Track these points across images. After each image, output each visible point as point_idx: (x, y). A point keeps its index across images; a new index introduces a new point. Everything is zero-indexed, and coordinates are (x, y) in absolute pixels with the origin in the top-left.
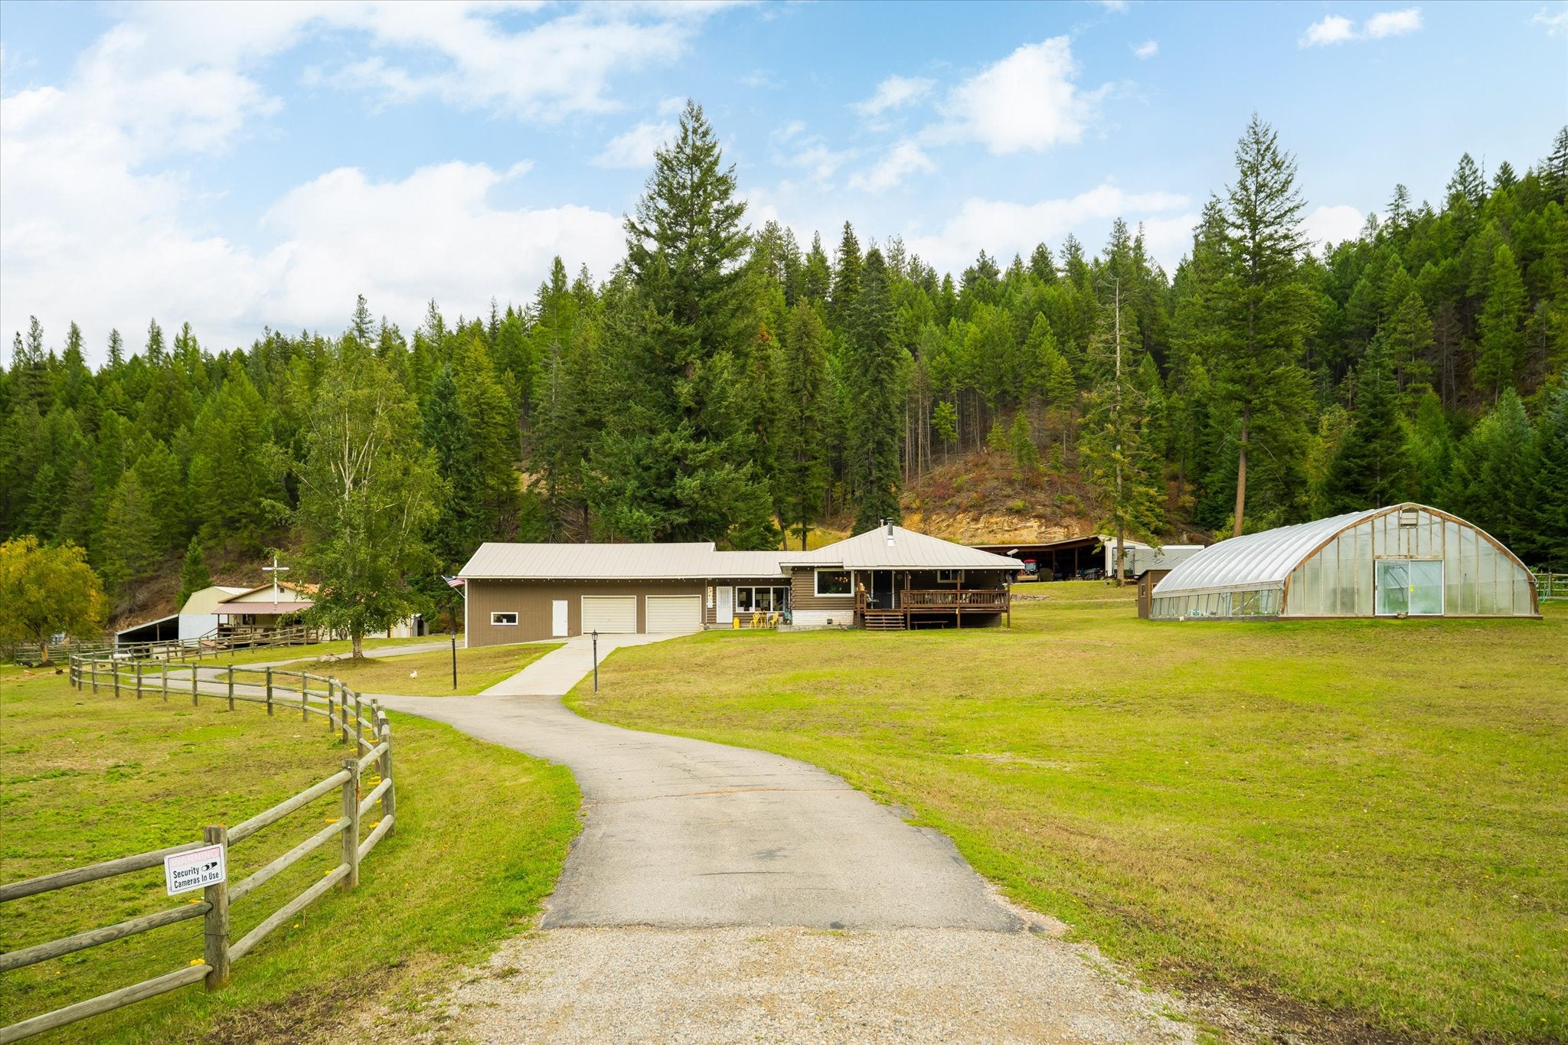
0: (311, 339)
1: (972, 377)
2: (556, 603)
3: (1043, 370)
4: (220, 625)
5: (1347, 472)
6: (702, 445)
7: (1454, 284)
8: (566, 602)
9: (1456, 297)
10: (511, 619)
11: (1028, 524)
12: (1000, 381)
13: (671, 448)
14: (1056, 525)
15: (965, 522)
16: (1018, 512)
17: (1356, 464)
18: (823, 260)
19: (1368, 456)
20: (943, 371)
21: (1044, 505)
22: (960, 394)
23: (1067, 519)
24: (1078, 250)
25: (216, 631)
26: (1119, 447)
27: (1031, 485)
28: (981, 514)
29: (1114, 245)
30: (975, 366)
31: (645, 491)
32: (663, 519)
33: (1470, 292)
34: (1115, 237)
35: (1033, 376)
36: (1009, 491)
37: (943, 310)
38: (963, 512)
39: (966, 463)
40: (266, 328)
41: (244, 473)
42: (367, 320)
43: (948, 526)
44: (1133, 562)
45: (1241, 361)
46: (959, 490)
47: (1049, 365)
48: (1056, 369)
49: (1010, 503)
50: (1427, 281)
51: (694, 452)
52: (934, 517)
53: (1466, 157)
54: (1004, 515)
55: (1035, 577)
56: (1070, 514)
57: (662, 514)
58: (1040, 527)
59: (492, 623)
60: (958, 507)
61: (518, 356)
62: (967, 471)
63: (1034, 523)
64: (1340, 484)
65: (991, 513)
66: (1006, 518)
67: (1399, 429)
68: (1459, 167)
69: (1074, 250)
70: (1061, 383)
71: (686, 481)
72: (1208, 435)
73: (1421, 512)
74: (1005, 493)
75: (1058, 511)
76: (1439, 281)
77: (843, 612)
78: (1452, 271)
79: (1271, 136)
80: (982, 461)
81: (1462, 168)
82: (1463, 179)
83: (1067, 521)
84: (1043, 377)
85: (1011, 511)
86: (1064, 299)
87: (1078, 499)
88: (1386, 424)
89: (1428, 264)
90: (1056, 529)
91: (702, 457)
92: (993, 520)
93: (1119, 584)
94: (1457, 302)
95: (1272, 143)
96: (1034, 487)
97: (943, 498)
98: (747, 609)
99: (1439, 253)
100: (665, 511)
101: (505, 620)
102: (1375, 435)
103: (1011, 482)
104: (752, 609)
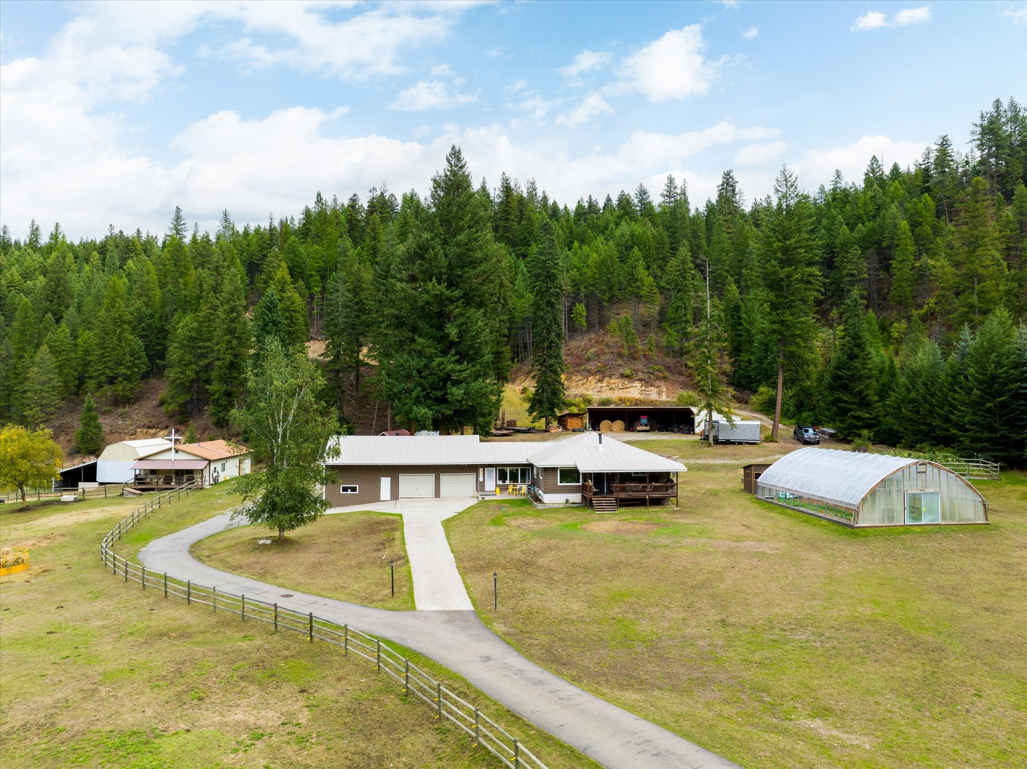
0: (144, 236)
1: (593, 285)
2: (383, 479)
3: (638, 284)
4: (136, 476)
5: (840, 378)
6: (463, 367)
7: (875, 238)
8: (389, 478)
9: (876, 246)
10: (354, 489)
11: (634, 385)
12: (611, 289)
13: (444, 369)
14: (651, 386)
15: (594, 382)
16: (627, 376)
17: (845, 374)
18: (488, 196)
19: (852, 370)
20: (575, 281)
21: (643, 372)
22: (587, 296)
23: (658, 382)
24: (645, 193)
25: (133, 481)
26: (709, 362)
27: (633, 357)
28: (604, 377)
29: (667, 191)
30: (595, 279)
31: (424, 393)
32: (437, 412)
33: (885, 244)
34: (668, 186)
35: (632, 287)
36: (620, 362)
37: (568, 235)
38: (593, 375)
39: (590, 340)
40: (111, 225)
41: (120, 346)
42: (182, 223)
43: (583, 384)
44: (718, 431)
45: (780, 311)
46: (588, 360)
47: (642, 280)
48: (646, 283)
49: (621, 371)
50: (860, 235)
51: (460, 371)
52: (574, 378)
53: (874, 157)
54: (618, 379)
55: (647, 428)
56: (659, 378)
57: (436, 408)
58: (641, 386)
59: (341, 492)
60: (589, 372)
61: (298, 262)
62: (591, 346)
63: (637, 384)
64: (836, 385)
65: (610, 376)
66: (620, 380)
67: (869, 353)
68: (870, 163)
69: (643, 193)
70: (649, 292)
71: (454, 389)
72: (741, 330)
73: (928, 465)
74: (618, 363)
75: (652, 376)
76: (866, 236)
77: (575, 495)
78: (873, 230)
79: (793, 177)
80: (601, 339)
81: (872, 164)
82: (873, 171)
83: (658, 383)
84: (638, 287)
85: (623, 376)
86: (647, 235)
87: (663, 368)
88: (862, 351)
89: (860, 225)
90: (652, 388)
91: (464, 375)
92: (612, 381)
93: (710, 445)
94: (877, 249)
95: (795, 182)
96: (635, 359)
97: (579, 365)
98: (504, 482)
99: (865, 218)
100: (438, 405)
101: (349, 490)
102: (856, 357)
103: (620, 355)
104: (507, 482)
